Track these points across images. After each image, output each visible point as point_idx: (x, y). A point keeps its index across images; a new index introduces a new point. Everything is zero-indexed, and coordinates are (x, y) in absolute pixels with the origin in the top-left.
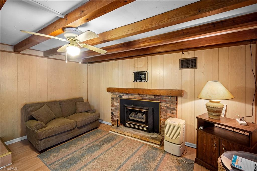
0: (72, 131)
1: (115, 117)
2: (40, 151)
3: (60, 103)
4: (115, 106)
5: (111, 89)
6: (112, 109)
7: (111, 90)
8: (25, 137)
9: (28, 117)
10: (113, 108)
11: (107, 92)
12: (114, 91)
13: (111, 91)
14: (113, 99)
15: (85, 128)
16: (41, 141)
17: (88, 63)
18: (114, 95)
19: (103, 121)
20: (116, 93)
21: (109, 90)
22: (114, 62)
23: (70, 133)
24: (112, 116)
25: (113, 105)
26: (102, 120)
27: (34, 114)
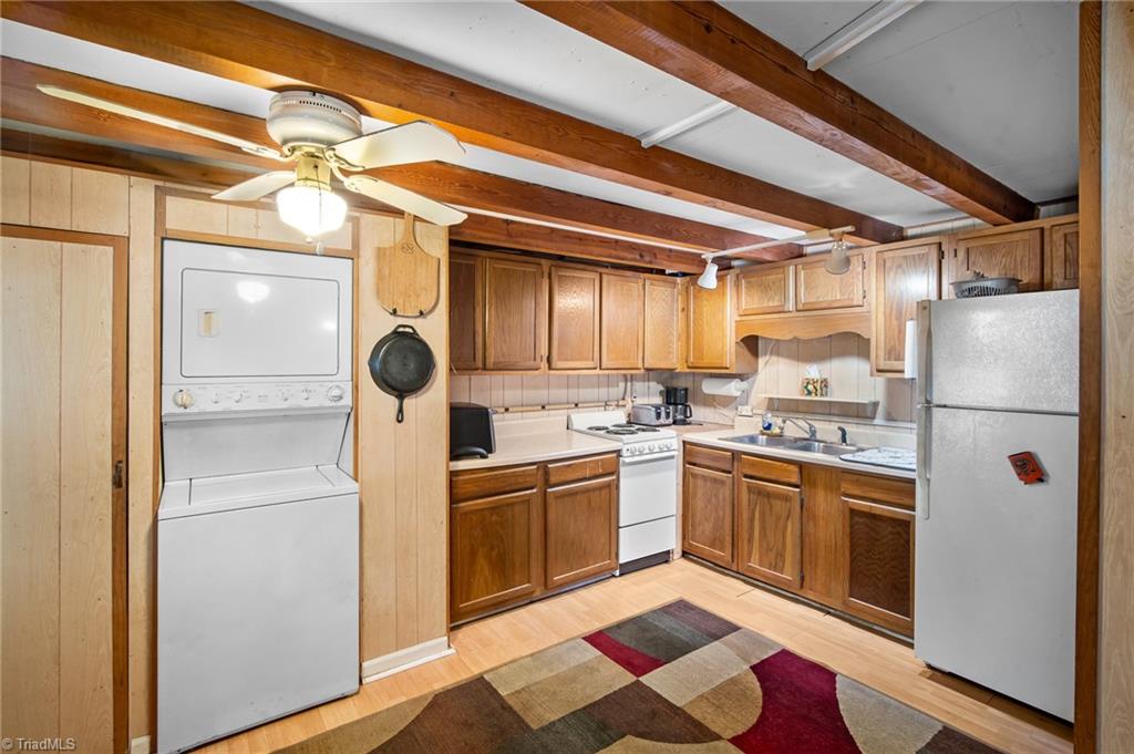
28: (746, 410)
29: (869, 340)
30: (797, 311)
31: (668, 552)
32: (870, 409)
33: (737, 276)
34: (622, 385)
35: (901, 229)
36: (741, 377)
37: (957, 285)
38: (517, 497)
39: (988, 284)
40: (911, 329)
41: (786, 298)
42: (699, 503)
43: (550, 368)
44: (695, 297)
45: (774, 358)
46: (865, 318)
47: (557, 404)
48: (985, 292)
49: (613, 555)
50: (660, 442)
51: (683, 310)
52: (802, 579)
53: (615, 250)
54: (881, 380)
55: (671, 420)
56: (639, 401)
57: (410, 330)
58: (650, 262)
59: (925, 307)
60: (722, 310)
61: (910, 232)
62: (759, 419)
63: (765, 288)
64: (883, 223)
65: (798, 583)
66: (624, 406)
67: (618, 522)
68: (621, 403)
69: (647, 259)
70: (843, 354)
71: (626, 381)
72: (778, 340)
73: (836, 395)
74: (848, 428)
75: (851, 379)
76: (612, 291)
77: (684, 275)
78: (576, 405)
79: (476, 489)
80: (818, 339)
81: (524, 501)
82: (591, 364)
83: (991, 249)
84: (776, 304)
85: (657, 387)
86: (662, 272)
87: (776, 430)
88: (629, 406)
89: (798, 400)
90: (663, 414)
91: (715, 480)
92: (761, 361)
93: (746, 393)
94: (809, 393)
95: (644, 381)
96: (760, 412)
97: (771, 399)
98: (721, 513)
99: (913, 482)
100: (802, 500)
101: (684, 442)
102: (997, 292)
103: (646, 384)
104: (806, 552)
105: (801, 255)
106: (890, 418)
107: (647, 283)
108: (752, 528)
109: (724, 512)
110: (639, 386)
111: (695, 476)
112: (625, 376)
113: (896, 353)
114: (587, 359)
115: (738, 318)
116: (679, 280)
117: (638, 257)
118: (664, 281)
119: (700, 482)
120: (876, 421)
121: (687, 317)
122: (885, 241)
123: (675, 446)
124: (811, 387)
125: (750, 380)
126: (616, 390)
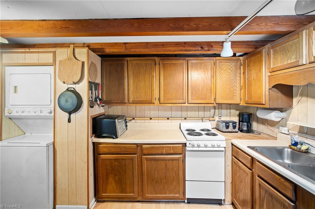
28: (284, 130)
30: (310, 63)
34: (212, 111)
36: (281, 110)
38: (126, 157)
43: (160, 103)
44: (248, 65)
45: (304, 99)
47: (176, 118)
53: (184, 47)
55: (237, 130)
56: (223, 118)
57: (73, 89)
58: (209, 50)
60: (261, 71)
63: (285, 52)
66: (214, 121)
67: (185, 178)
68: (211, 119)
69: (206, 49)
78: (185, 119)
79: (107, 150)
81: (130, 159)
82: (182, 101)
84: (292, 61)
85: (236, 112)
91: (244, 171)
92: (295, 100)
93: (285, 120)
95: (227, 109)
101: (232, 144)
103: (229, 111)
107: (218, 62)
110: (224, 112)
111: (235, 164)
115: (270, 74)
116: (242, 58)
117: (200, 49)
121: (245, 76)
125: (288, 111)
126: (209, 113)
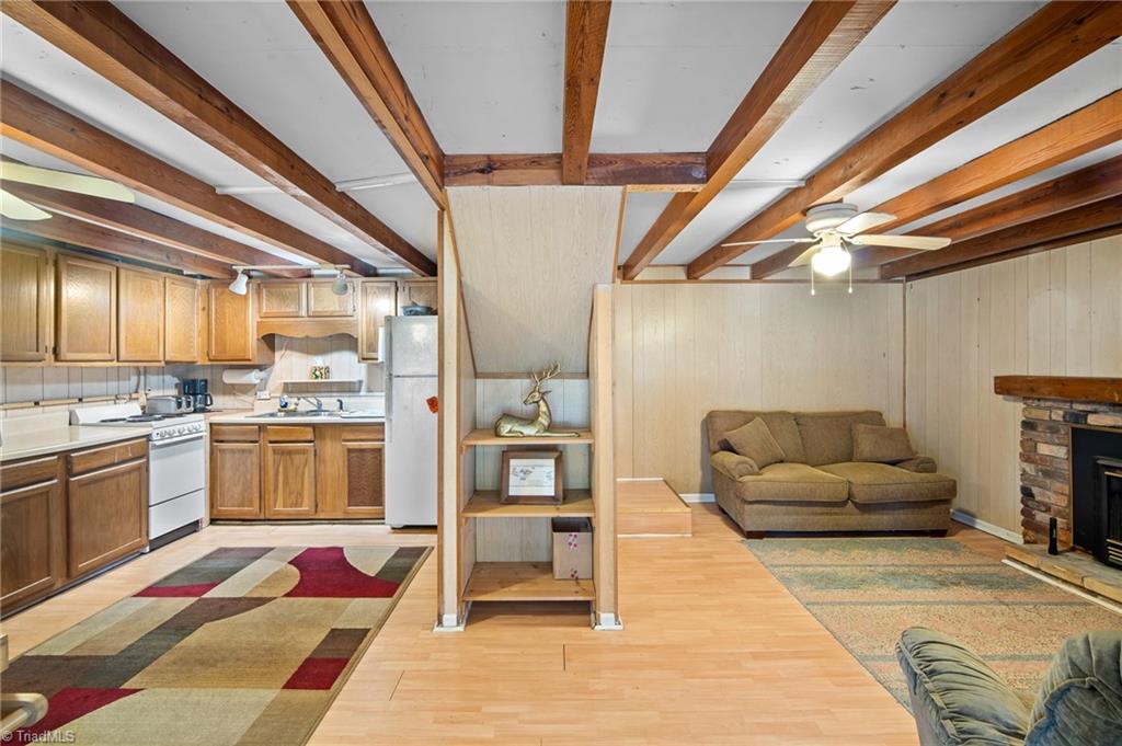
0: (836, 510)
1: (1044, 509)
2: (748, 532)
3: (797, 418)
4: (1044, 458)
5: (1016, 382)
6: (1024, 471)
7: (1016, 386)
8: (711, 498)
9: (719, 443)
10: (1030, 469)
11: (996, 392)
12: (1032, 390)
13: (1015, 389)
14: (1028, 425)
15: (885, 517)
16: (750, 506)
17: (904, 278)
18: (1038, 407)
19: (978, 521)
20: (1046, 400)
21: (1005, 386)
22: (1035, 257)
23: (827, 514)
24: (1022, 502)
25: (1028, 455)
26: (973, 516)
27: (733, 436)
28: (264, 394)
29: (357, 339)
30: (309, 316)
31: (197, 522)
32: (357, 385)
33: (259, 285)
34: (134, 379)
35: (375, 269)
36: (260, 368)
37: (404, 308)
39: (418, 309)
40: (381, 332)
41: (299, 304)
42: (227, 474)
43: (55, 360)
44: (216, 298)
45: (288, 352)
46: (355, 325)
47: (55, 400)
48: (417, 313)
49: (144, 533)
50: (189, 425)
51: (204, 309)
52: (317, 506)
54: (363, 365)
55: (192, 409)
56: (153, 394)
58: (177, 264)
59: (389, 319)
60: (245, 312)
61: (381, 271)
62: (278, 400)
63: (283, 298)
64: (365, 264)
65: (313, 510)
66: (137, 399)
67: (148, 501)
68: (134, 396)
69: (174, 261)
70: (340, 349)
71: (139, 374)
72: (291, 338)
73: (334, 378)
74: (344, 400)
75: (345, 366)
76: (130, 285)
77: (203, 277)
78: (80, 400)
80: (322, 338)
81: (42, 494)
82: (107, 356)
83: (420, 290)
84: (291, 310)
85: (172, 380)
86: (180, 272)
87: (291, 407)
88: (143, 400)
89: (307, 383)
90: (184, 404)
91: (243, 451)
92: (278, 355)
93: (264, 381)
94: (317, 377)
95: (158, 374)
96: (278, 395)
97: (286, 384)
98: (249, 477)
99: (383, 424)
100: (315, 451)
101: (211, 424)
102: (422, 314)
103: (161, 377)
104: (319, 486)
105: (310, 276)
106: (369, 390)
107: (168, 281)
108: (277, 480)
109: (252, 474)
110: (153, 379)
111: (222, 451)
112: (137, 368)
113: (372, 347)
114: (103, 351)
115: (259, 320)
116: (199, 281)
117: (165, 258)
118: (181, 280)
119: (228, 456)
120: (361, 394)
121: (209, 315)
122: (367, 275)
123: (203, 428)
124: (318, 373)
125: (268, 370)
126: (127, 382)
